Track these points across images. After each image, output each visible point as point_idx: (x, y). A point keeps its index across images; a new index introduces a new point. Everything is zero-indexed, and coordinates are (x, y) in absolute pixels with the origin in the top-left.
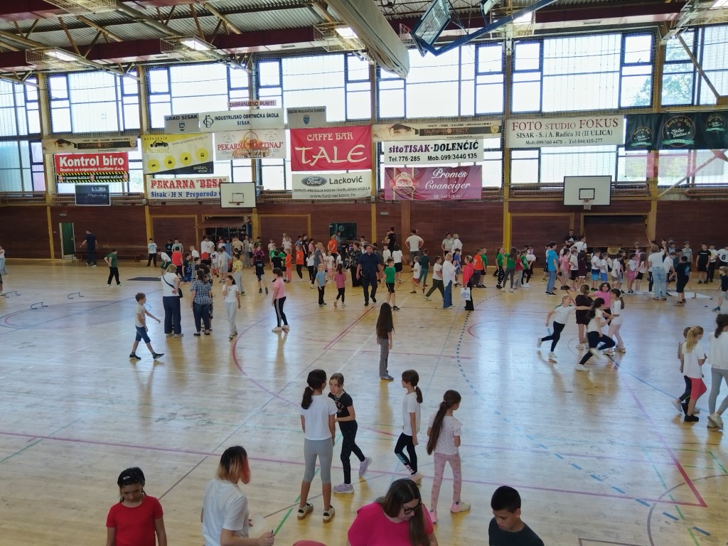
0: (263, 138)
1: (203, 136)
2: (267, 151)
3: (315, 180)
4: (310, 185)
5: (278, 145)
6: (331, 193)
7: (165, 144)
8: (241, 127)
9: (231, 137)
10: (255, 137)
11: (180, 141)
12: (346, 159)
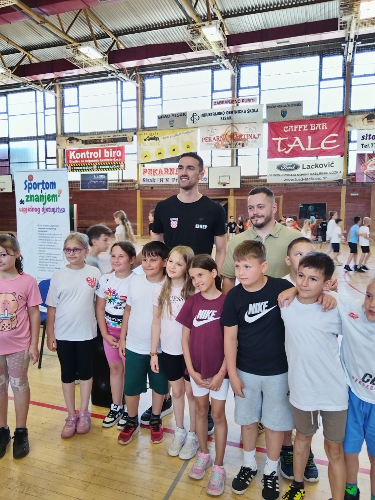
0: (242, 130)
1: (190, 130)
2: (246, 142)
3: (288, 166)
4: (284, 170)
5: (256, 136)
6: (304, 177)
7: (157, 139)
8: (224, 122)
9: (214, 131)
10: (235, 130)
11: (169, 135)
12: (320, 146)
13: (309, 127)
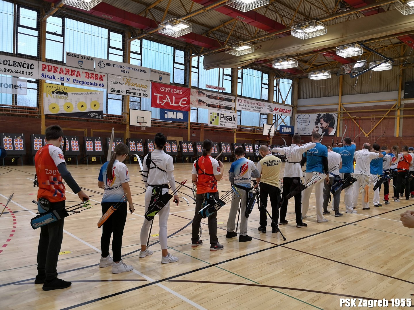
8: (123, 74)
12: (179, 104)
13: (173, 91)
